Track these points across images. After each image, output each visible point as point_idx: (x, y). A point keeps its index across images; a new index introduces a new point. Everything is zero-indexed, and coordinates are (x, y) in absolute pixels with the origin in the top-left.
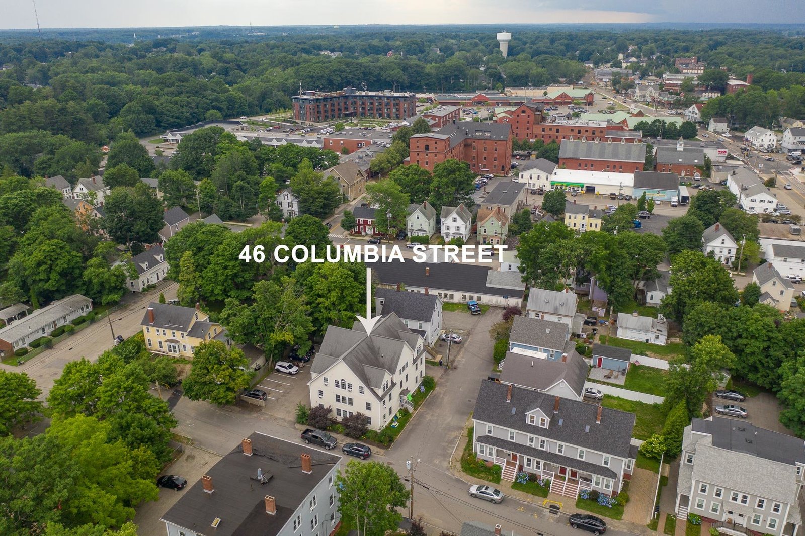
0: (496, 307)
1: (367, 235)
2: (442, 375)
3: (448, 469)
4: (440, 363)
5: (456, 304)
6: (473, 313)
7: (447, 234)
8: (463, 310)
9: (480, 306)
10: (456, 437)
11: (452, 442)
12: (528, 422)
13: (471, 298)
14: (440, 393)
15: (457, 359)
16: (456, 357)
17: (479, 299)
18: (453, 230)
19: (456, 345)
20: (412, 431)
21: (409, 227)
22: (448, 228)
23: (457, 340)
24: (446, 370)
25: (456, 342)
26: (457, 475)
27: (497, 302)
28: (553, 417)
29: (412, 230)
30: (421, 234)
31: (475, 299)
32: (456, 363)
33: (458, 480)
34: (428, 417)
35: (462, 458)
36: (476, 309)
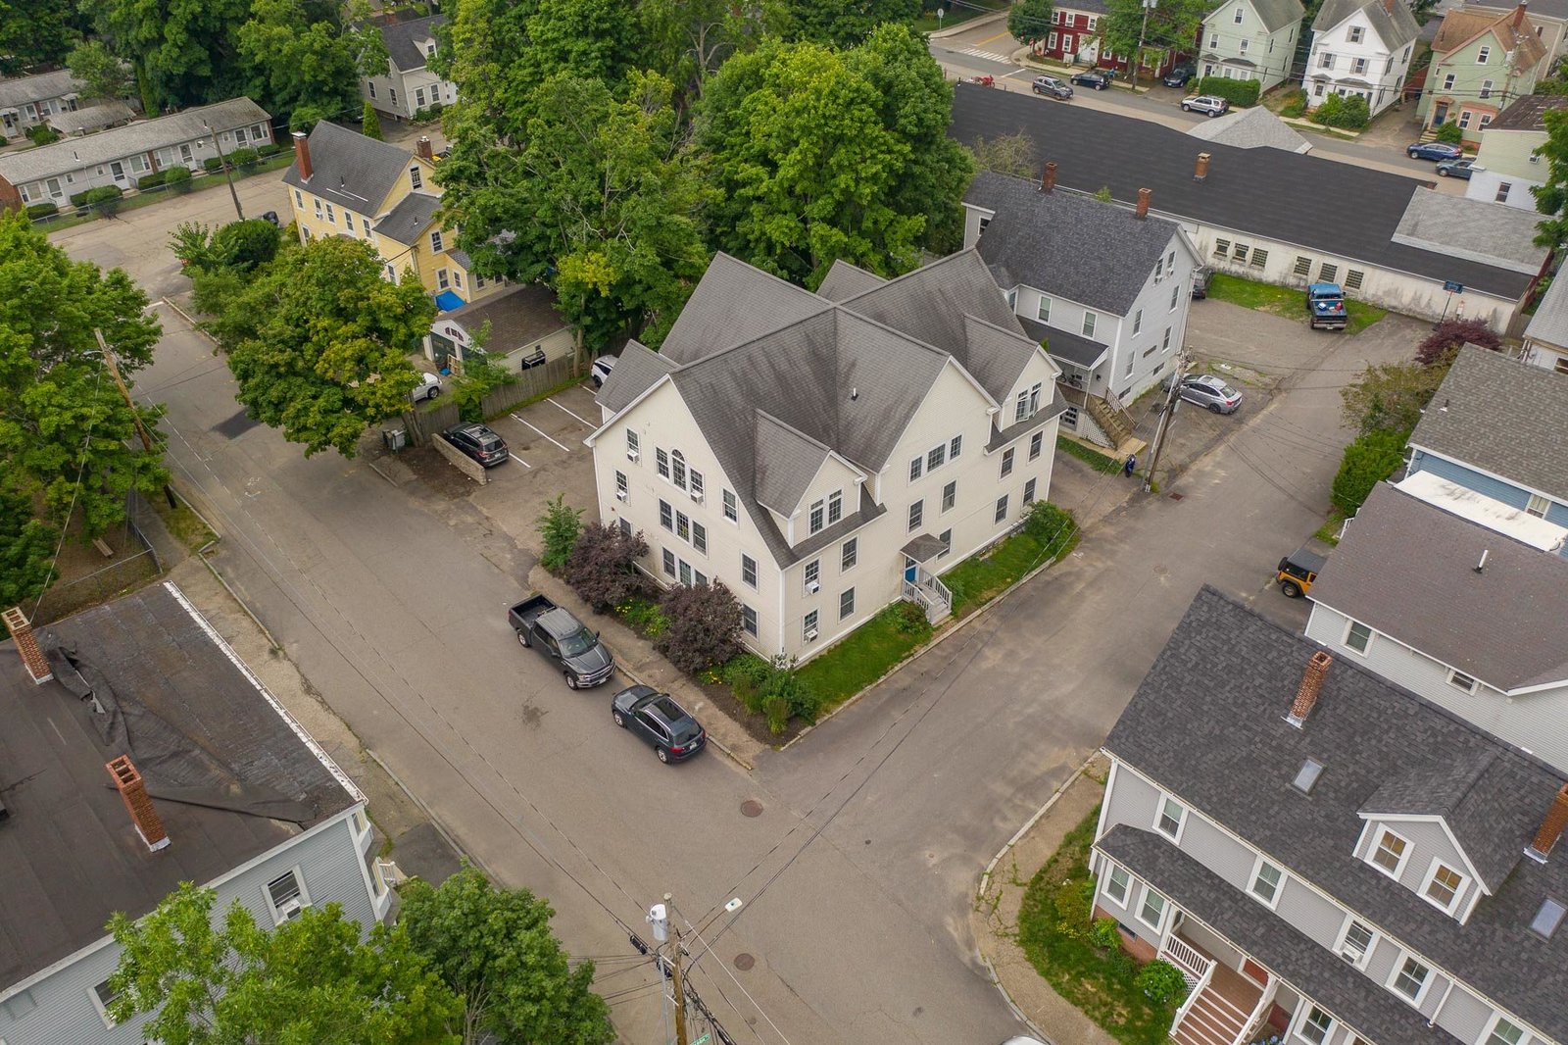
0: (1408, 318)
1: (1077, 60)
2: (1117, 511)
3: (962, 906)
4: (1129, 468)
5: (1271, 286)
6: (1319, 324)
7: (1321, 81)
8: (1287, 309)
9: (1351, 305)
10: (1059, 772)
11: (1032, 788)
12: (1367, 850)
13: (1328, 272)
14: (1079, 575)
15: (1194, 468)
16: (1195, 456)
17: (1355, 279)
18: (1341, 70)
19: (1213, 418)
20: (903, 695)
21: (1206, 48)
22: (1328, 60)
23: (1222, 400)
24: (1137, 499)
25: (1215, 408)
26: (985, 950)
27: (1416, 299)
28: (1514, 875)
29: (1212, 58)
30: (1237, 74)
31: (1341, 278)
32: (1184, 481)
33: (978, 978)
34: (992, 658)
35: (1039, 878)
36: (1332, 311)
